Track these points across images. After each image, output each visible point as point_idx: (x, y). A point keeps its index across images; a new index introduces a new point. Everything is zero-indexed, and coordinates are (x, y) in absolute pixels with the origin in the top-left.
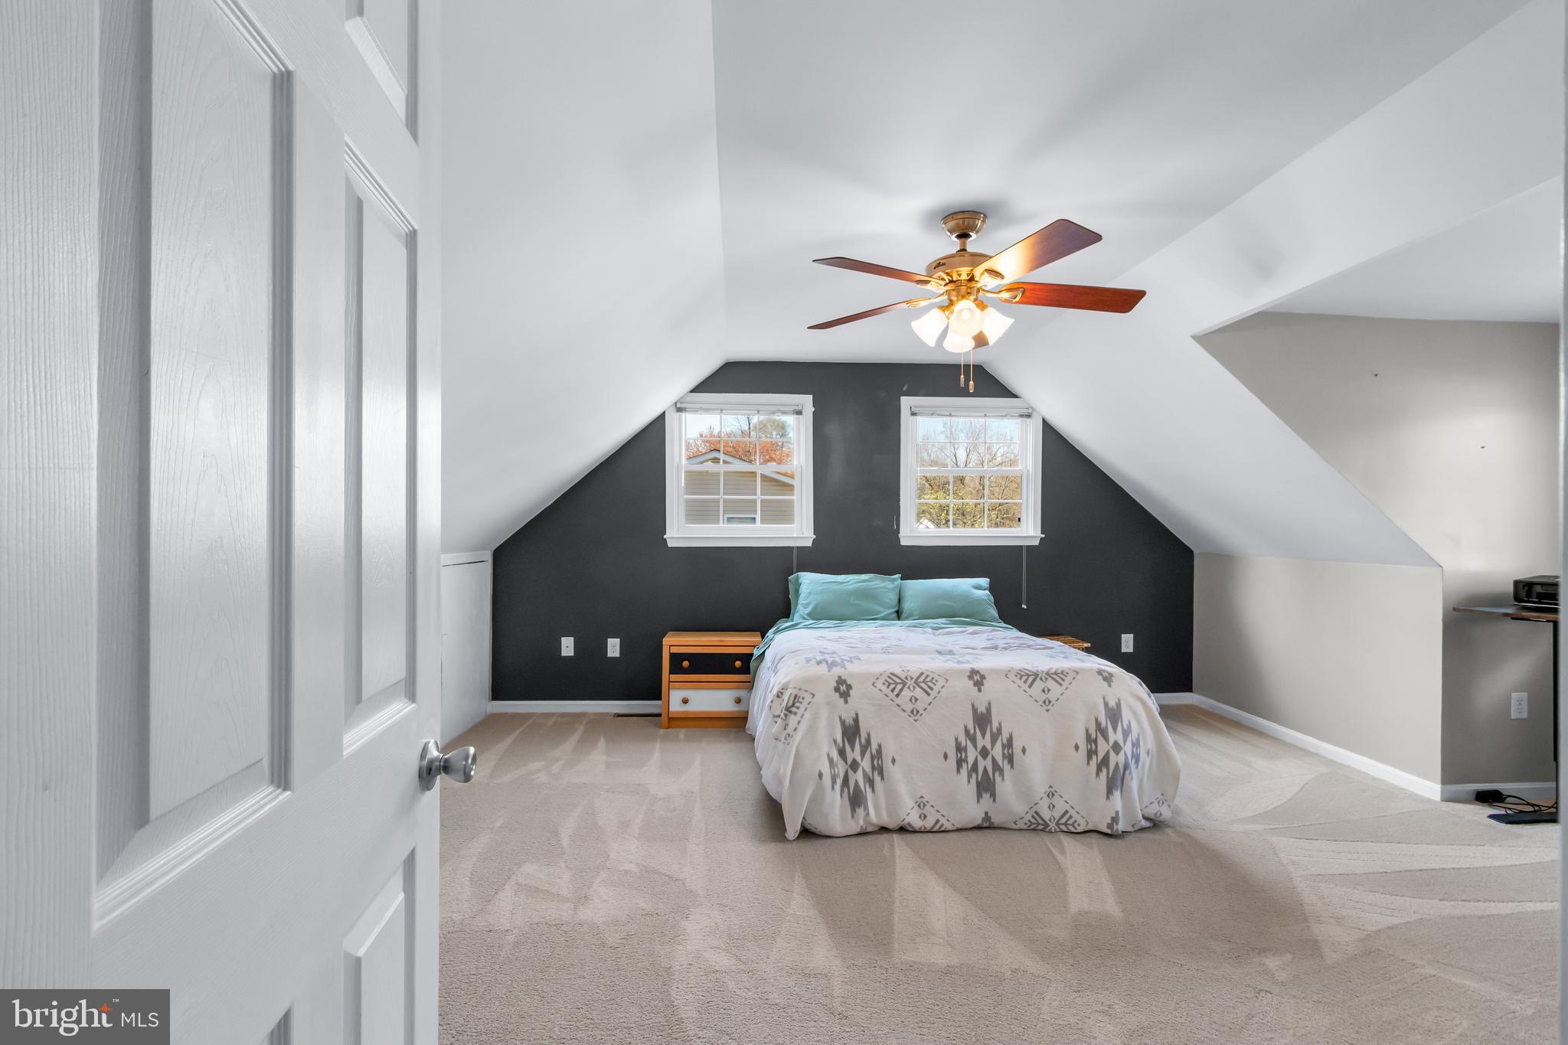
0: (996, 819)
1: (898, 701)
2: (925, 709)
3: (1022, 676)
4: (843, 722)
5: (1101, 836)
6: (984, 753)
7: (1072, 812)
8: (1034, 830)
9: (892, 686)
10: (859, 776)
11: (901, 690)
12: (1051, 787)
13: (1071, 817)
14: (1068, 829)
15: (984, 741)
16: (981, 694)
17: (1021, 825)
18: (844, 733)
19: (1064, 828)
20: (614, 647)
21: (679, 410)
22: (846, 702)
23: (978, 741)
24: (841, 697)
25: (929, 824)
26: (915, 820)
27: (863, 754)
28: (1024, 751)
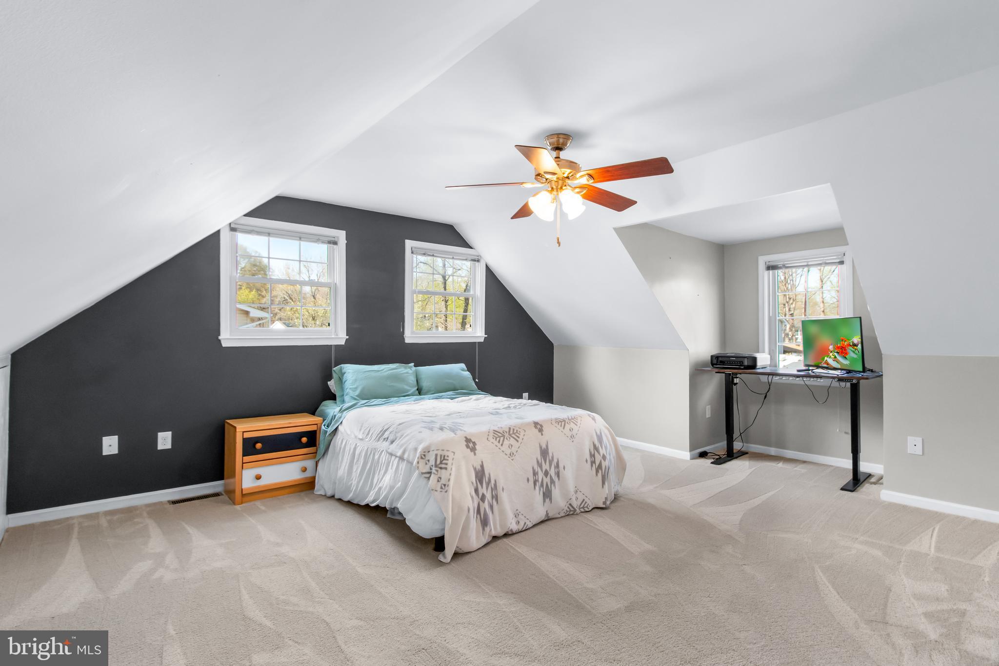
0: (551, 515)
1: (503, 448)
2: (517, 451)
3: (558, 423)
4: (475, 469)
5: (600, 510)
6: (546, 473)
7: (586, 500)
8: (568, 515)
9: (498, 439)
10: (486, 505)
11: (503, 440)
12: (576, 487)
13: (586, 502)
14: (584, 510)
15: (546, 467)
16: (543, 436)
17: (562, 514)
18: (476, 477)
19: (582, 510)
20: (165, 440)
21: (233, 229)
22: (475, 454)
23: (543, 467)
24: (471, 451)
25: (520, 527)
26: (514, 527)
27: (487, 488)
28: (564, 468)
